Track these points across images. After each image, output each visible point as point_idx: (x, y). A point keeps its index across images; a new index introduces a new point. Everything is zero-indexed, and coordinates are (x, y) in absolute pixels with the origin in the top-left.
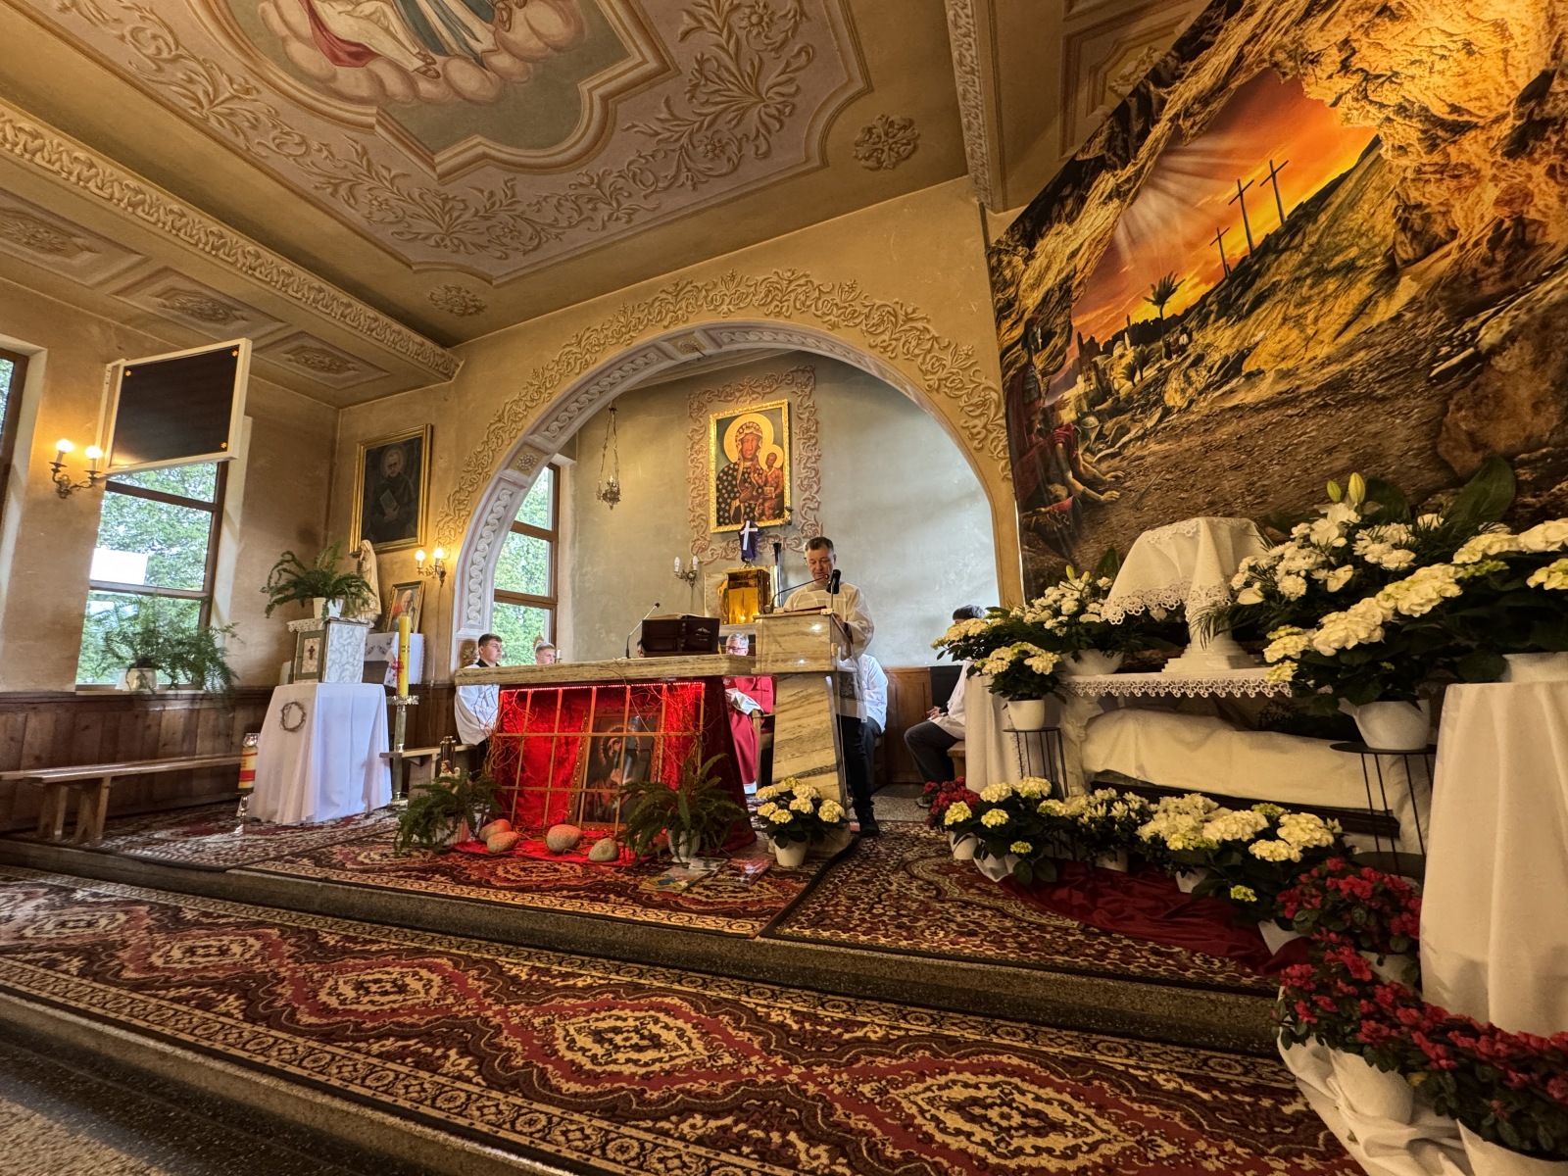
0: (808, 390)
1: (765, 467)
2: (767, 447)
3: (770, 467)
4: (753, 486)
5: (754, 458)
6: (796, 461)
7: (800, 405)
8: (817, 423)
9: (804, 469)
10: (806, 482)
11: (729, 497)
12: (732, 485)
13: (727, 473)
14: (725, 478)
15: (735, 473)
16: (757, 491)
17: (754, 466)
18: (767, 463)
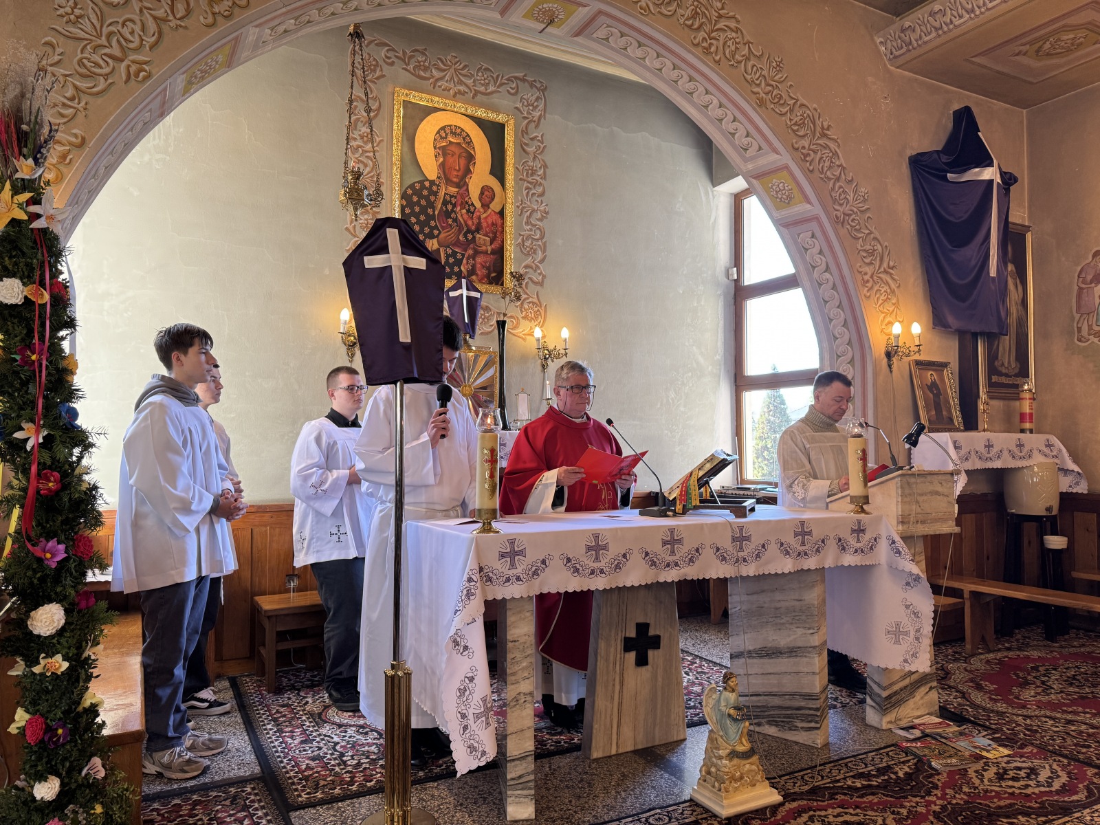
0: (536, 114)
1: (478, 204)
2: (480, 176)
3: (486, 206)
4: (460, 227)
5: (462, 184)
6: (521, 210)
7: (525, 132)
8: (545, 166)
9: (527, 223)
10: (528, 243)
11: (422, 231)
12: (427, 215)
13: (416, 192)
14: (415, 199)
15: (432, 198)
16: (465, 236)
17: (462, 196)
18: (480, 199)
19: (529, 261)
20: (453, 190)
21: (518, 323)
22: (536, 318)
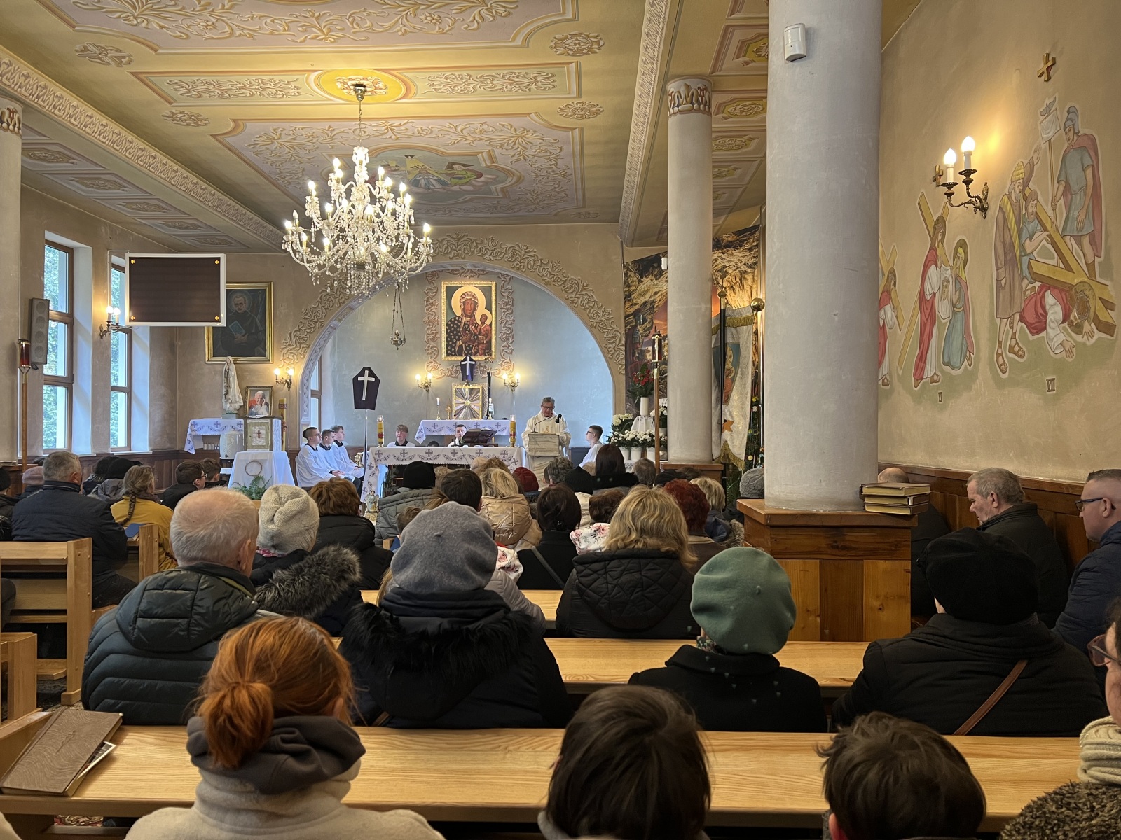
0: (508, 278)
1: (479, 323)
3: (483, 323)
4: (471, 333)
5: (472, 316)
6: (499, 322)
7: (503, 287)
8: (513, 300)
9: (503, 327)
10: (504, 336)
11: (455, 338)
12: (457, 331)
13: (453, 323)
14: (452, 325)
15: (459, 324)
16: (474, 337)
17: (472, 321)
18: (481, 320)
19: (505, 344)
20: (468, 319)
21: (500, 372)
22: (508, 369)
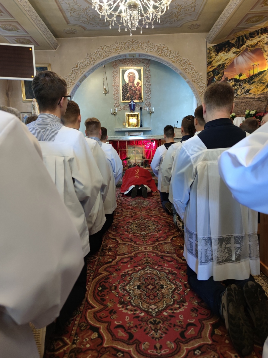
0: (148, 65)
1: (136, 85)
3: (138, 86)
4: (133, 90)
5: (133, 83)
6: (145, 85)
7: (146, 69)
8: (150, 75)
9: (147, 87)
10: (147, 91)
11: (126, 93)
12: (127, 89)
13: (125, 86)
14: (124, 87)
15: (128, 86)
16: (134, 92)
17: (133, 85)
18: (137, 84)
19: (147, 95)
20: (131, 84)
21: (145, 107)
22: (149, 106)
